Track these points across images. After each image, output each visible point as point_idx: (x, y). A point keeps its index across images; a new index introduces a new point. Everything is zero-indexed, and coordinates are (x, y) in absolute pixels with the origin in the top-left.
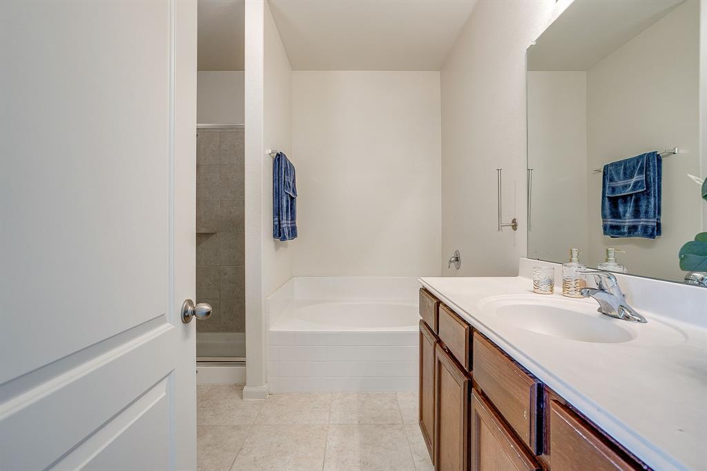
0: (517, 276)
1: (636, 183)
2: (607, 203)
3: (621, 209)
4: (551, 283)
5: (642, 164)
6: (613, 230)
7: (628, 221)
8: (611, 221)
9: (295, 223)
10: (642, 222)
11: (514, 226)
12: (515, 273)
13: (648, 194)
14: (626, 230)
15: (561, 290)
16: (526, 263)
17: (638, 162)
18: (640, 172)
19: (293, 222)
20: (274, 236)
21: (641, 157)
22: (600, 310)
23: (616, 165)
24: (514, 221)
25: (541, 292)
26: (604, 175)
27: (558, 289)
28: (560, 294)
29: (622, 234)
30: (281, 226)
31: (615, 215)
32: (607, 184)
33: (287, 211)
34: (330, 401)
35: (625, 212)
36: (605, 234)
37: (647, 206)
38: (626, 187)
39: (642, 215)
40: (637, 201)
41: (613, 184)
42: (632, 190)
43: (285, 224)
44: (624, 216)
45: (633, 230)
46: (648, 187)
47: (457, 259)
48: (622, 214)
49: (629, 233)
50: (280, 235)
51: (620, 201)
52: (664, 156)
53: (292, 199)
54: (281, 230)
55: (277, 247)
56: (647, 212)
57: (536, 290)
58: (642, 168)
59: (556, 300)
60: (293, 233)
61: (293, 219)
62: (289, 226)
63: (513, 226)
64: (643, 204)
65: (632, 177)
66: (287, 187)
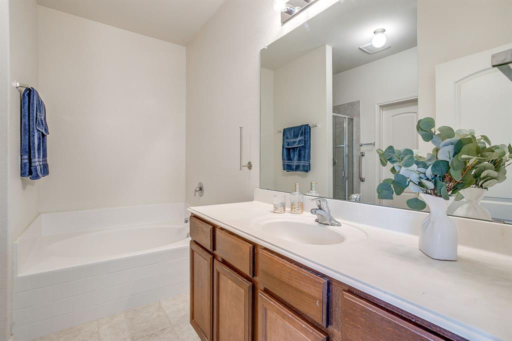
0: (253, 200)
1: (300, 141)
2: (285, 151)
3: (292, 155)
4: (284, 206)
5: (302, 130)
6: (288, 168)
7: (295, 163)
8: (287, 162)
9: (46, 161)
10: (302, 163)
11: (250, 166)
12: (251, 199)
13: (305, 148)
14: (294, 168)
15: (290, 209)
16: (259, 192)
17: (300, 129)
18: (302, 135)
19: (44, 159)
20: (22, 174)
21: (302, 126)
22: (317, 221)
23: (290, 129)
24: (249, 163)
25: (279, 212)
26: (284, 134)
27: (288, 209)
28: (289, 212)
29: (293, 170)
30: (33, 164)
31: (289, 159)
32: (286, 140)
33: (39, 149)
34: (97, 329)
35: (294, 156)
36: (284, 169)
37: (305, 154)
38: (294, 142)
39: (302, 159)
40: (300, 151)
41: (288, 140)
42: (298, 144)
43: (37, 162)
44: (293, 159)
45: (297, 168)
46: (305, 144)
47: (201, 189)
48: (292, 158)
49: (296, 169)
50: (30, 173)
51: (291, 150)
52: (312, 127)
53: (43, 136)
54: (32, 168)
55: (24, 186)
56: (304, 158)
57: (275, 211)
58: (302, 132)
59: (287, 217)
60: (45, 170)
61: (45, 156)
62: (41, 163)
63: (248, 167)
64: (303, 152)
65: (297, 137)
66: (39, 123)
